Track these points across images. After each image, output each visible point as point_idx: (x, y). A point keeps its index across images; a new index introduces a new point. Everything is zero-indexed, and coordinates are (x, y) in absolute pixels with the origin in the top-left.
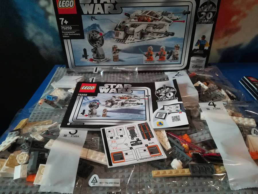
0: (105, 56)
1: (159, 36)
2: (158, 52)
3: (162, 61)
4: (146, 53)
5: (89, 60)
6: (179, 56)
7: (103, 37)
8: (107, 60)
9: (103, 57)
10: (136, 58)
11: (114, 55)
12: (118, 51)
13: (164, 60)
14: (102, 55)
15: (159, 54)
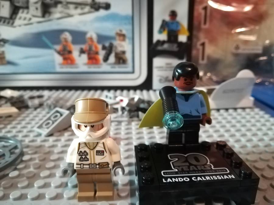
1: (79, 11)
3: (95, 66)
6: (128, 56)
12: (2, 43)
13: (99, 64)
15: (85, 51)
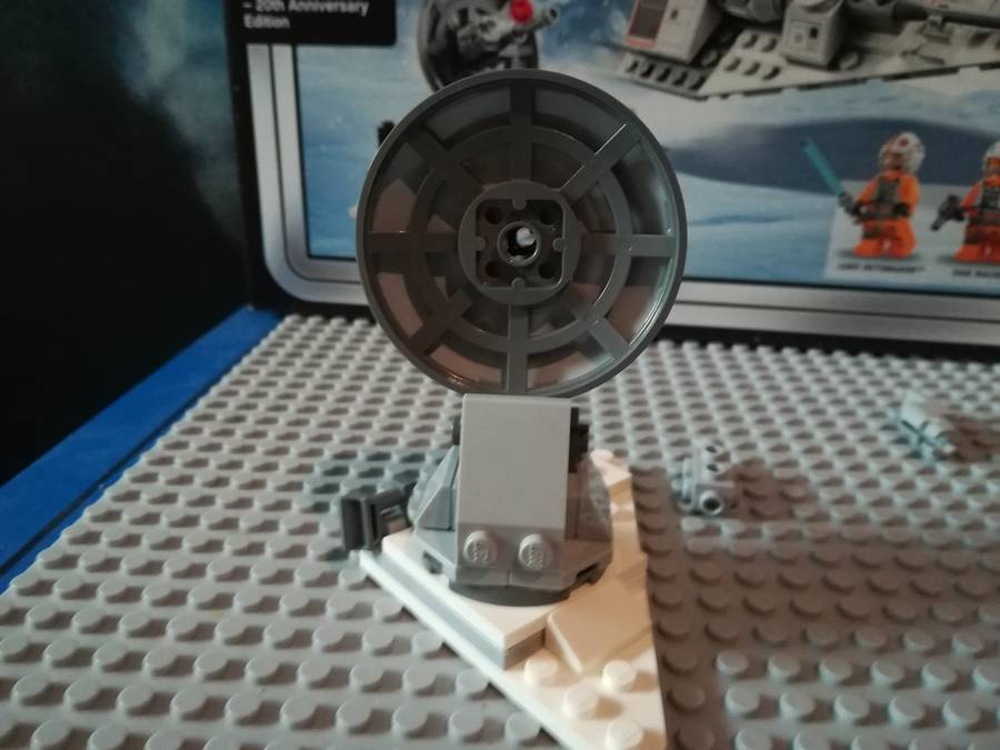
1: (987, 53)
2: (963, 193)
3: (983, 269)
4: (858, 189)
7: (540, 36)
13: (998, 263)
15: (965, 209)
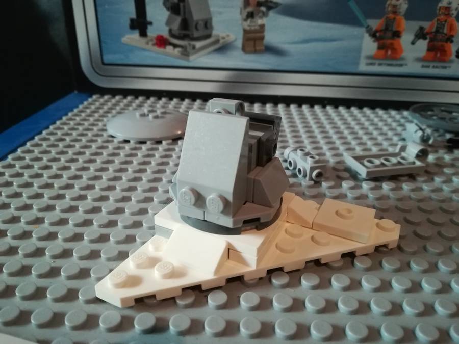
0: (211, 28)
2: (426, 25)
3: (436, 64)
5: (155, 41)
8: (217, 46)
9: (206, 32)
10: (335, 43)
11: (247, 25)
12: (263, 9)
13: (444, 61)
14: (201, 24)
15: (428, 33)
